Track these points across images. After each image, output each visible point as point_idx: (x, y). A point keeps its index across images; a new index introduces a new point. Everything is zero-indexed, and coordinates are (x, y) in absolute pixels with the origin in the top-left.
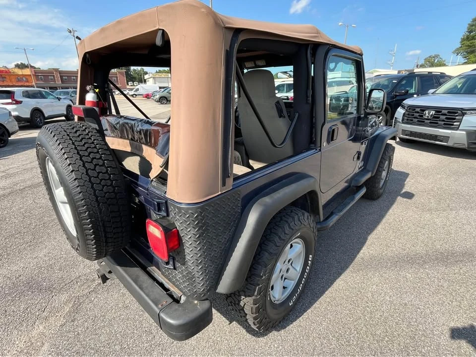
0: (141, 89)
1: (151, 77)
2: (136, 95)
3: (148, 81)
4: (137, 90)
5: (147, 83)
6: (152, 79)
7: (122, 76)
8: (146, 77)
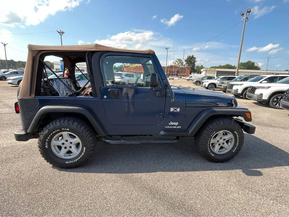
0: (194, 76)
1: (204, 70)
2: (190, 80)
3: (203, 72)
4: (192, 77)
5: (202, 73)
6: (204, 71)
7: (188, 70)
8: (202, 70)
